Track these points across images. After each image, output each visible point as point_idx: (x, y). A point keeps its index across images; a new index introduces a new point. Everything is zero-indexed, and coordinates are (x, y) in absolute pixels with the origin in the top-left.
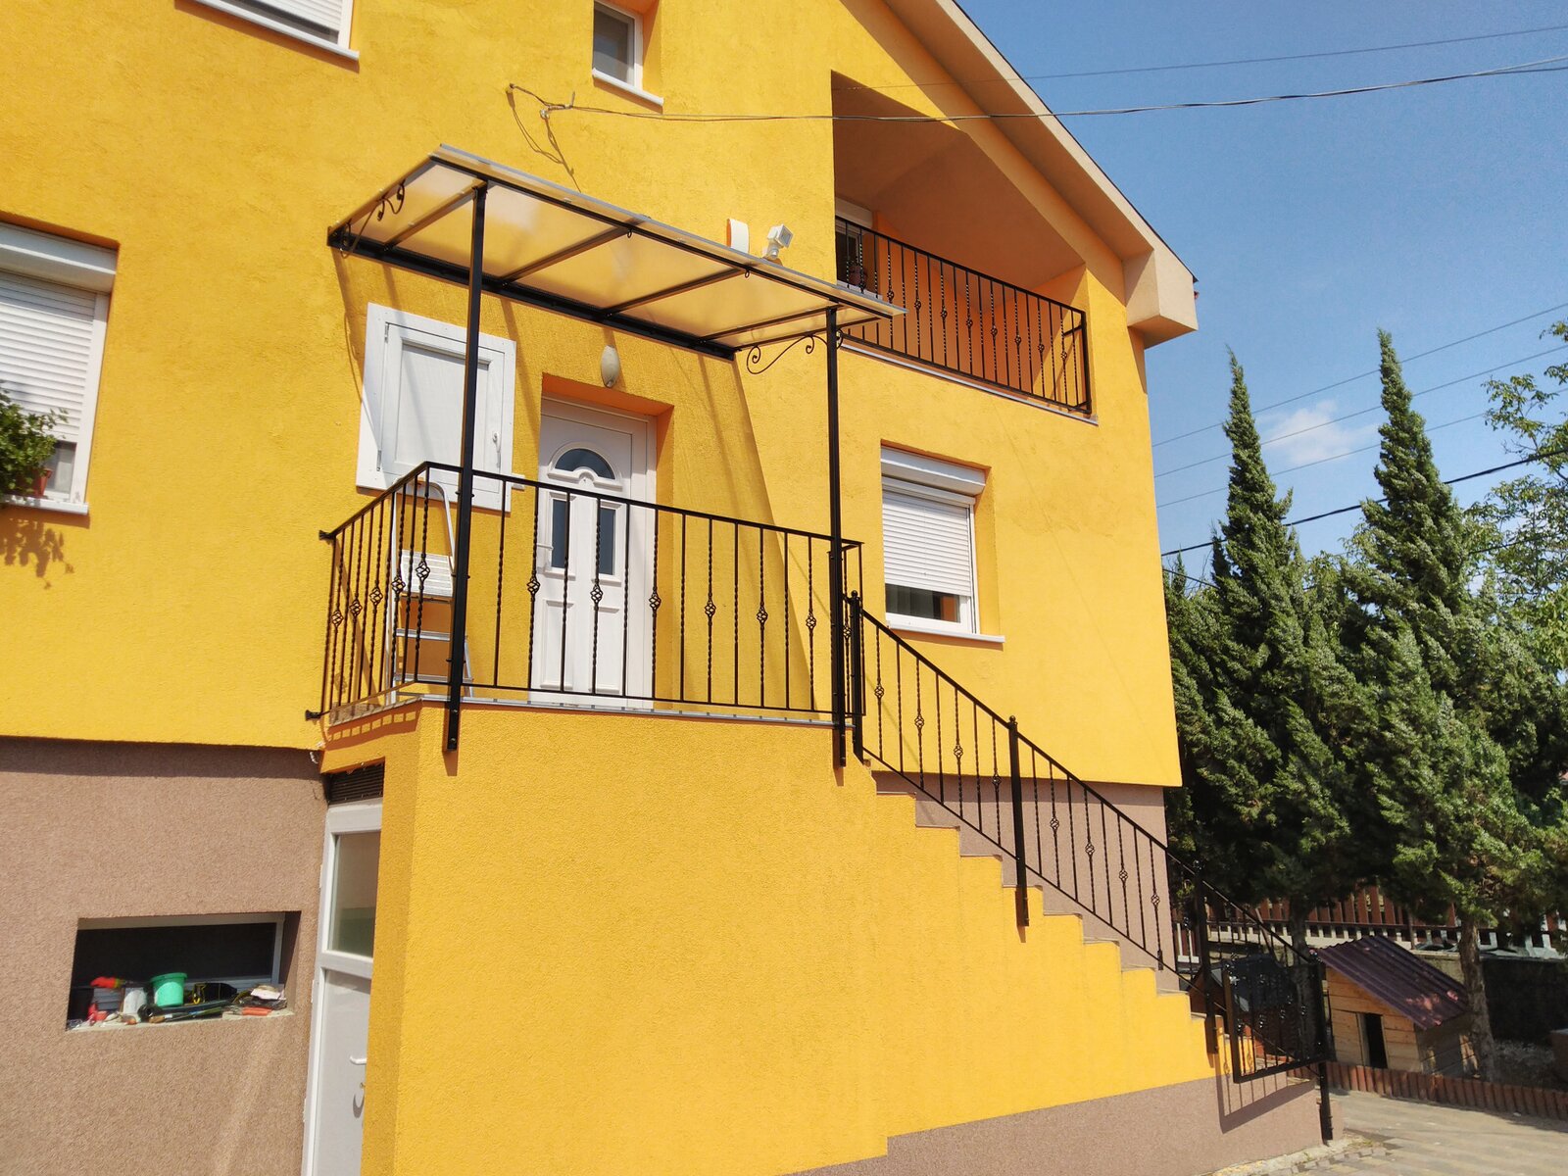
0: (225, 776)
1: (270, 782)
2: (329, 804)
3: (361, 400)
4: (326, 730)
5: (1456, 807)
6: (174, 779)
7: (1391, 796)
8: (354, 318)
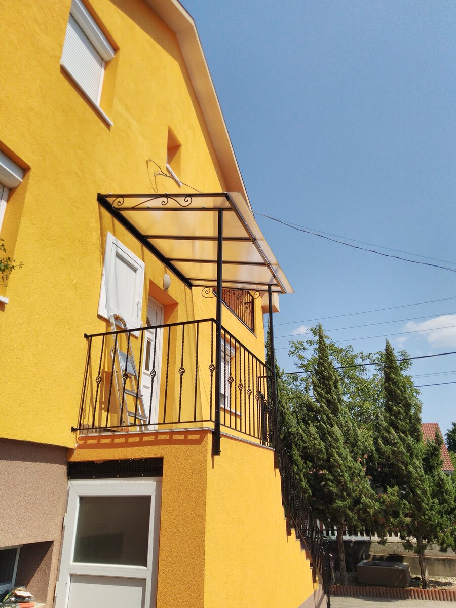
0: (33, 461)
1: (49, 465)
2: (68, 479)
3: (102, 274)
4: (77, 438)
5: (353, 486)
6: (13, 462)
7: (332, 482)
8: (103, 236)
